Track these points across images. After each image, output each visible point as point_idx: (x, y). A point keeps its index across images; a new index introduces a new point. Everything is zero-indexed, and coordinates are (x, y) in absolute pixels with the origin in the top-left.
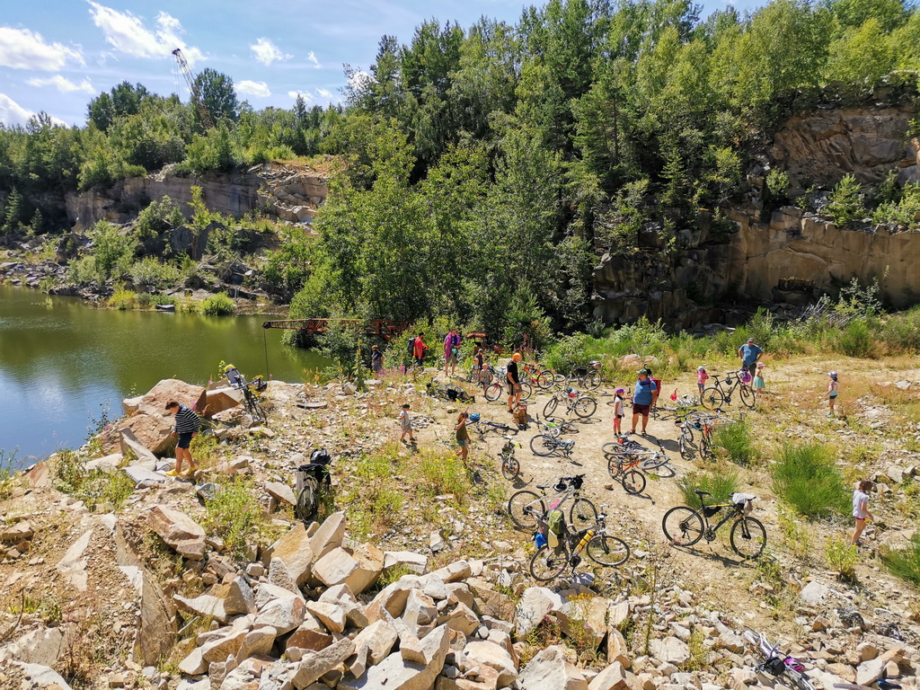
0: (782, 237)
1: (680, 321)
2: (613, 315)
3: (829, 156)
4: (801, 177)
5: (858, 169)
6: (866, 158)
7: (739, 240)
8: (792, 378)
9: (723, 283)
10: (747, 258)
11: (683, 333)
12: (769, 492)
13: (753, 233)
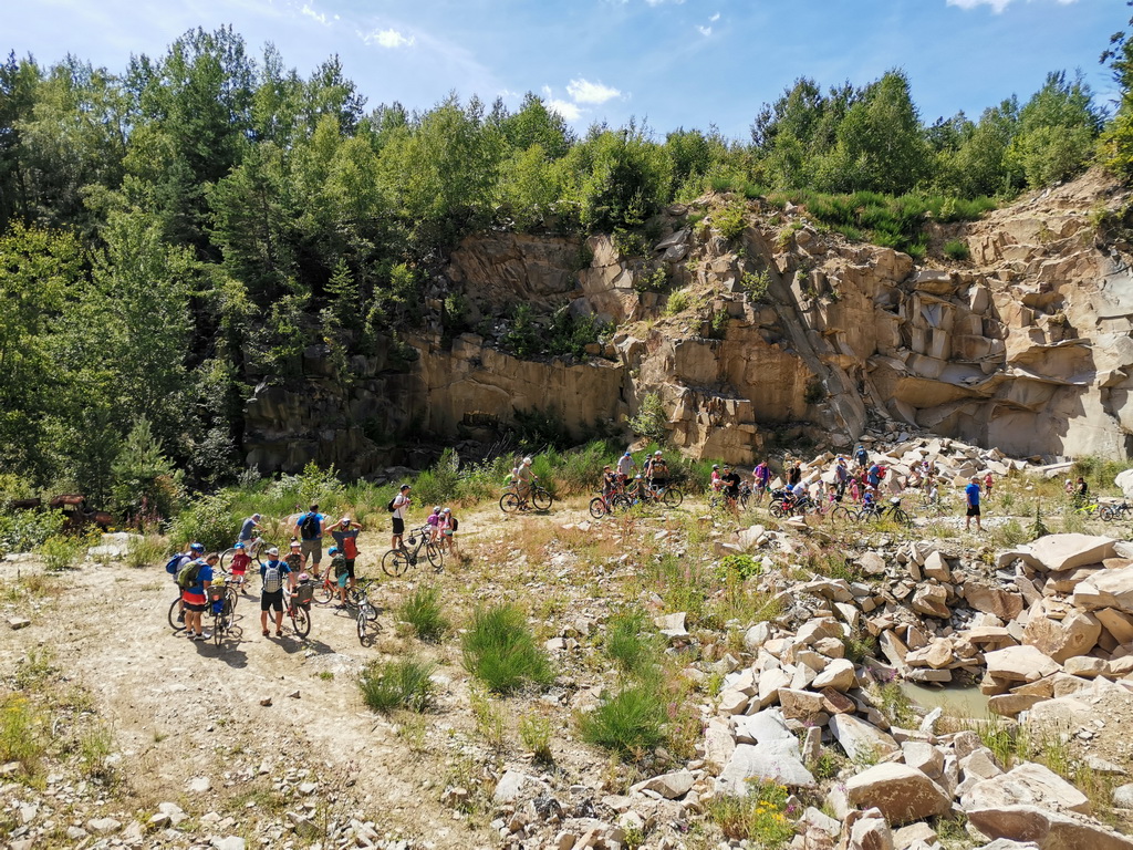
0: (465, 366)
1: (357, 465)
2: (273, 460)
3: (506, 281)
4: (480, 302)
5: (533, 298)
6: (540, 286)
7: (420, 369)
8: (481, 528)
9: (405, 418)
10: (430, 390)
11: (362, 481)
12: (461, 669)
13: (435, 361)
